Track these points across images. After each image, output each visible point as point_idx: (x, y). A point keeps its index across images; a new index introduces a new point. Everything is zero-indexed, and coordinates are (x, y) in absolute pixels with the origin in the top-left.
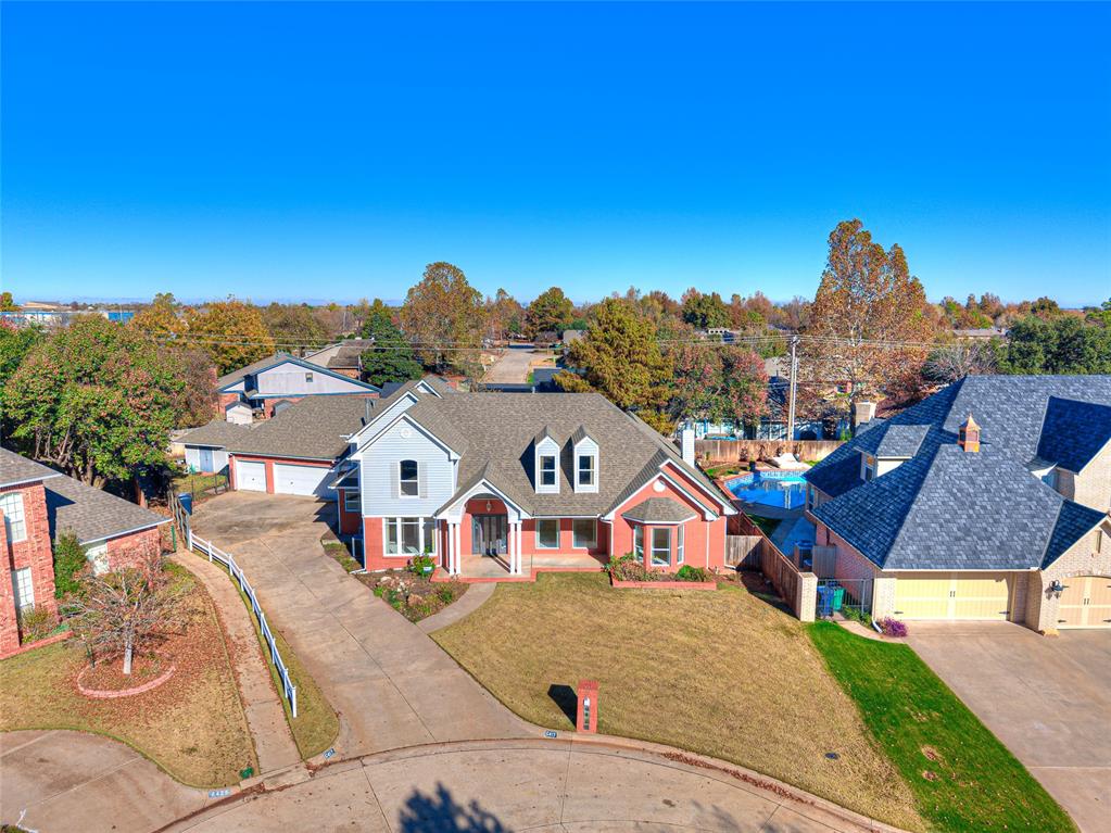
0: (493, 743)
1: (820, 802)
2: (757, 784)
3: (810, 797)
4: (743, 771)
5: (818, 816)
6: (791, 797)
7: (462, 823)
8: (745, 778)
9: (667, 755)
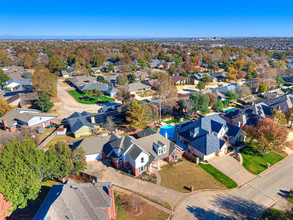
0: (185, 198)
1: (218, 190)
2: (212, 190)
3: (217, 190)
4: (210, 189)
5: (219, 192)
6: (215, 190)
7: (195, 209)
8: (210, 190)
9: (202, 191)
